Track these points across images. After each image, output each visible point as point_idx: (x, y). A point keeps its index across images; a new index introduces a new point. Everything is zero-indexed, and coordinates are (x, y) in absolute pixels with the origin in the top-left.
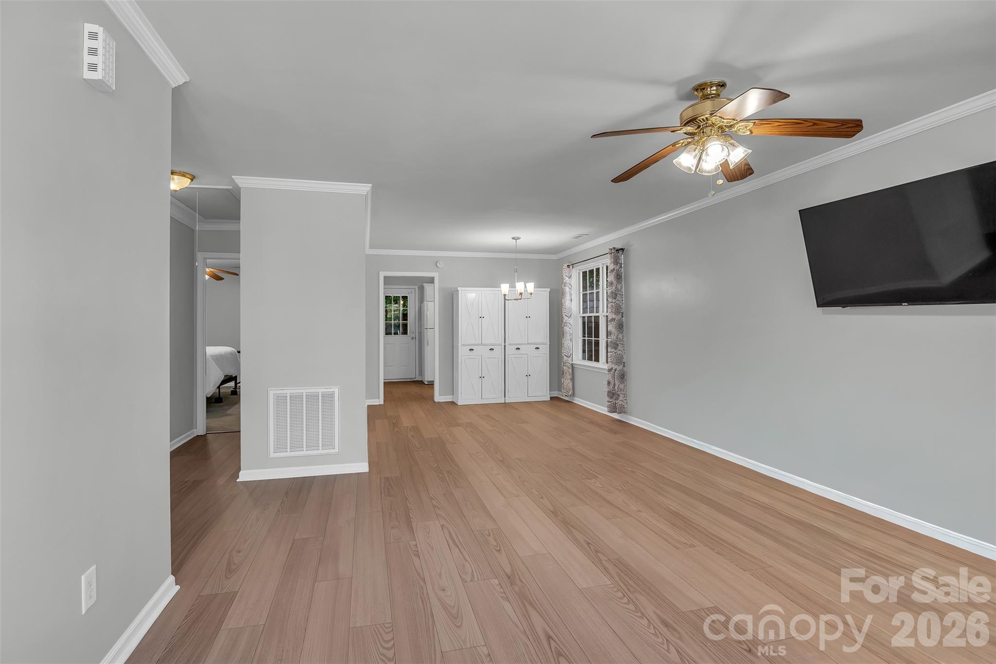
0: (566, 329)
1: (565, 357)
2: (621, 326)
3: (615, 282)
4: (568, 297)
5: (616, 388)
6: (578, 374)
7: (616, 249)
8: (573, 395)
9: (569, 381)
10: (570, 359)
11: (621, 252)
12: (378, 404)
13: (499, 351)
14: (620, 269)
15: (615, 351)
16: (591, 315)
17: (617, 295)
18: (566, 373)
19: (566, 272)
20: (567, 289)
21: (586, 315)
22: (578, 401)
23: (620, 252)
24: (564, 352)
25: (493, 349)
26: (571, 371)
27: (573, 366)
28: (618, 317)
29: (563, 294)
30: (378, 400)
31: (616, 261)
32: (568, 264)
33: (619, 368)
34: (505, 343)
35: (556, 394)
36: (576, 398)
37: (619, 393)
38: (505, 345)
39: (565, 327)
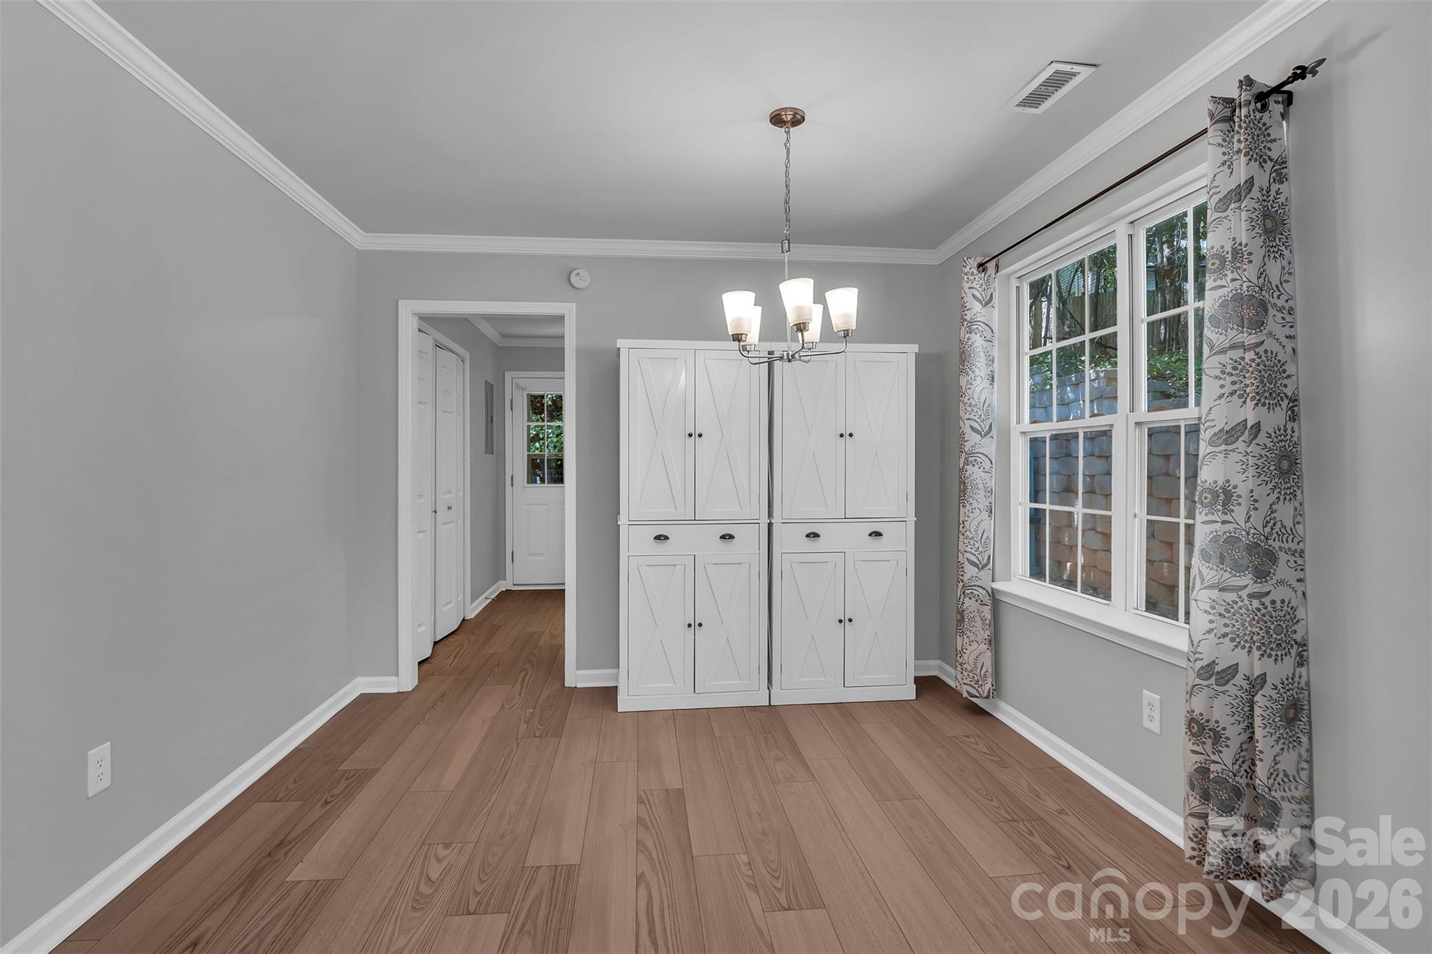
0: (975, 473)
1: (968, 567)
2: (1285, 465)
3: (1257, 247)
4: (979, 369)
5: (1261, 770)
6: (1012, 629)
7: (1256, 90)
8: (996, 692)
9: (984, 647)
10: (985, 575)
11: (1280, 108)
12: (394, 690)
13: (750, 541)
14: (1275, 187)
15: (1257, 588)
16: (1066, 426)
17: (1266, 311)
18: (972, 619)
19: (973, 285)
20: (977, 341)
21: (1045, 430)
22: (1009, 715)
23: (1276, 108)
24: (969, 550)
25: (731, 537)
26: (988, 615)
27: (995, 600)
28: (1274, 419)
29: (964, 357)
30: (394, 679)
31: (1259, 150)
32: (980, 260)
33: (1278, 671)
34: (770, 514)
35: (933, 668)
36: (1003, 705)
37: (1277, 795)
38: (770, 525)
39: (969, 468)
